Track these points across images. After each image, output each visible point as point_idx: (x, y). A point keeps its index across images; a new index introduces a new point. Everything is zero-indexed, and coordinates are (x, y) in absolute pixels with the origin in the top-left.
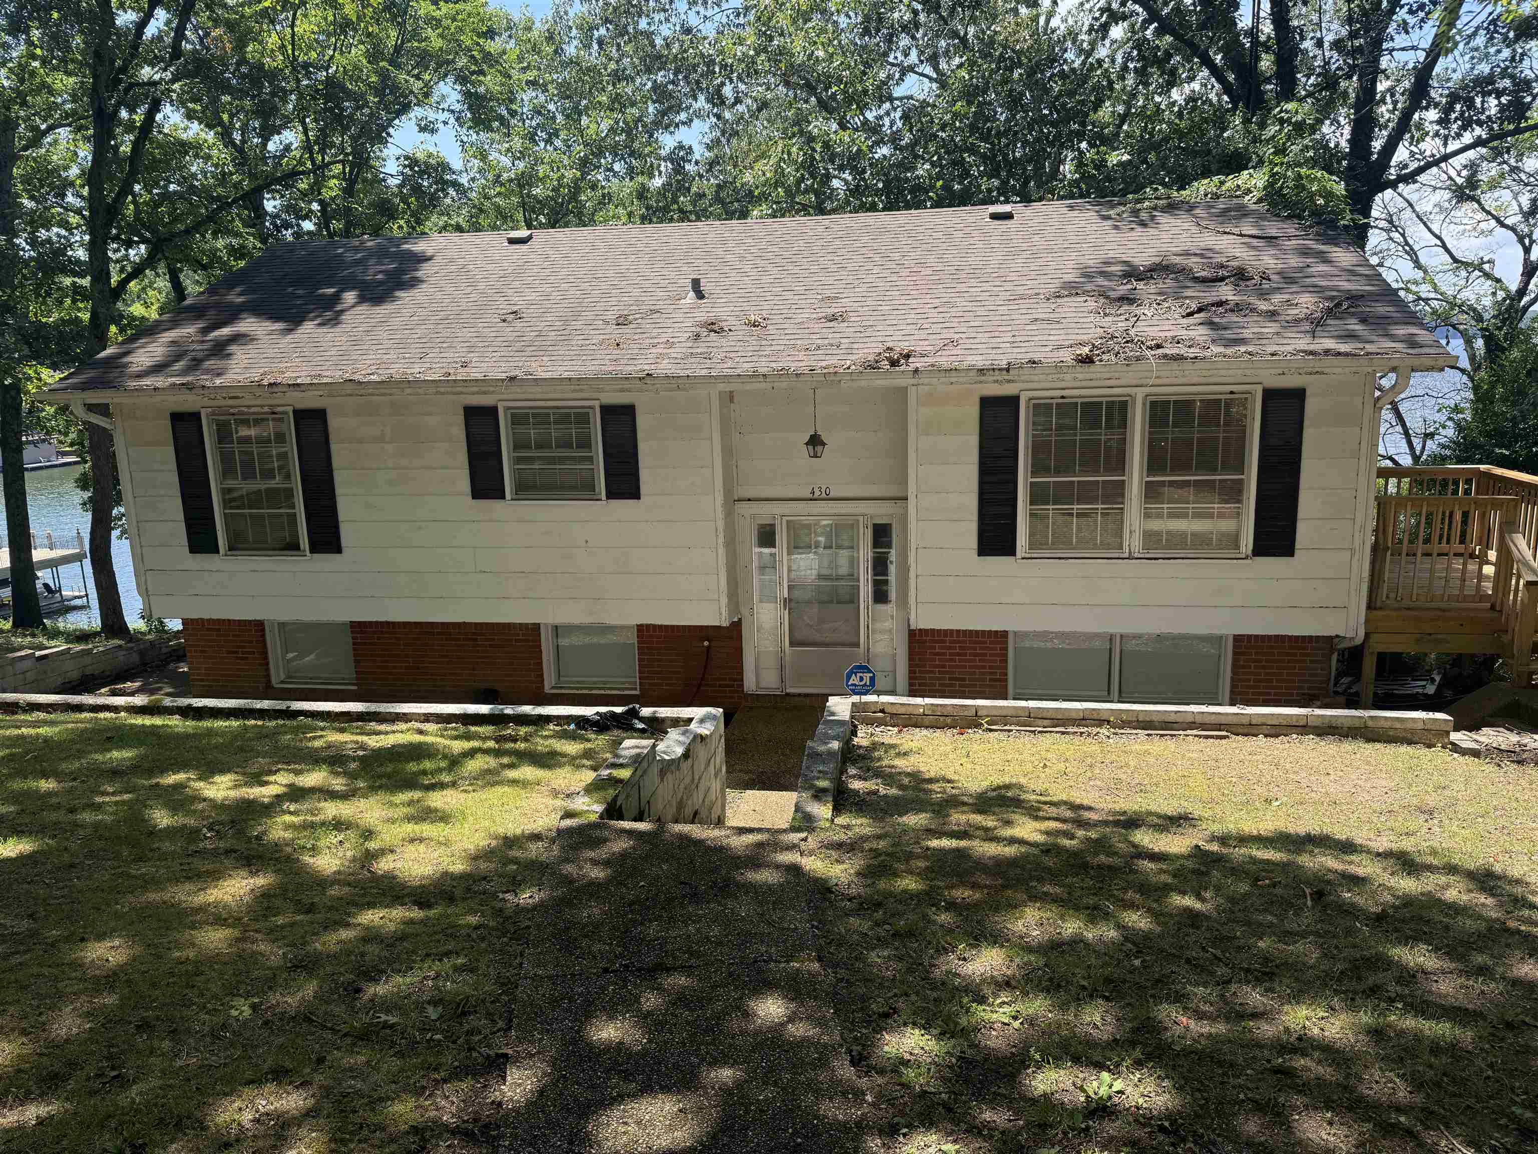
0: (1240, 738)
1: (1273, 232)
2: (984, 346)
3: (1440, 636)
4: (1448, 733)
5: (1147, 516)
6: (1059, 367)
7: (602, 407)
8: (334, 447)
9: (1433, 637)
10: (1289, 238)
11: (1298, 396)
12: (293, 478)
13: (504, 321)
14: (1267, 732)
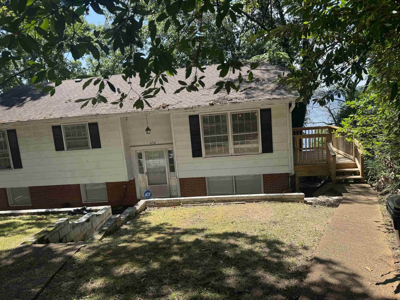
0: (248, 203)
1: (269, 68)
2: (188, 102)
3: (314, 171)
4: (303, 198)
5: (234, 144)
6: (205, 107)
7: (89, 124)
8: (18, 139)
9: (312, 172)
10: (272, 70)
11: (269, 110)
12: (8, 148)
13: (66, 102)
14: (256, 201)
